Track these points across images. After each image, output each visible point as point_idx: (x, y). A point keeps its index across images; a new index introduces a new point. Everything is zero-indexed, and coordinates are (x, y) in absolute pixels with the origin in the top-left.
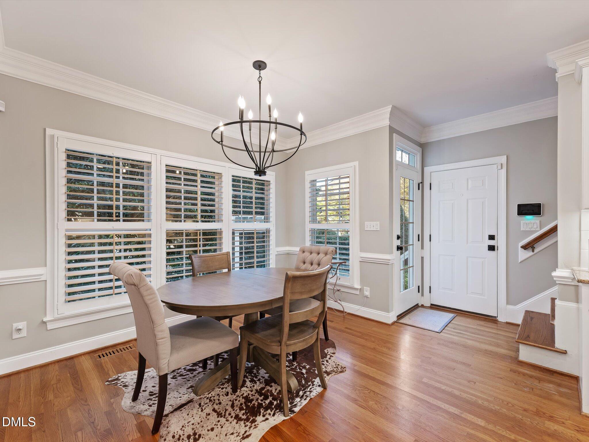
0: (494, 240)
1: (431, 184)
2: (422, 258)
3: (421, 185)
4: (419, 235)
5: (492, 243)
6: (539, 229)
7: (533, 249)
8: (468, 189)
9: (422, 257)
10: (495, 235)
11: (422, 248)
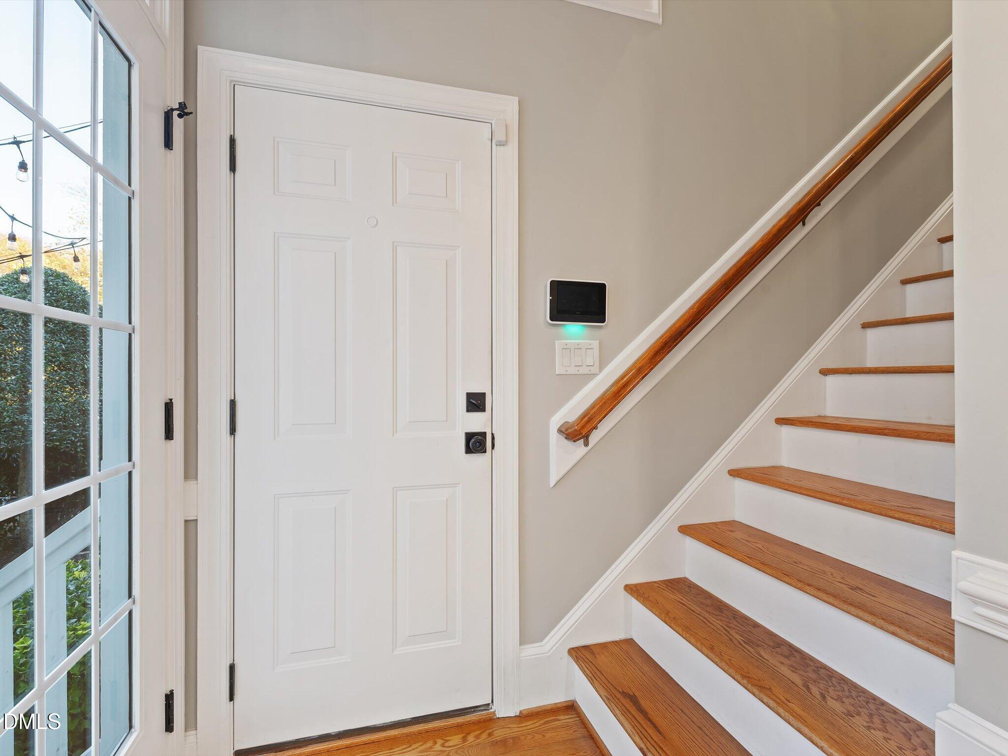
0: (484, 411)
1: (232, 141)
2: (190, 526)
3: (178, 124)
4: (169, 407)
5: (477, 422)
6: (598, 371)
7: (586, 438)
8: (394, 201)
9: (186, 521)
10: (485, 393)
11: (190, 471)
